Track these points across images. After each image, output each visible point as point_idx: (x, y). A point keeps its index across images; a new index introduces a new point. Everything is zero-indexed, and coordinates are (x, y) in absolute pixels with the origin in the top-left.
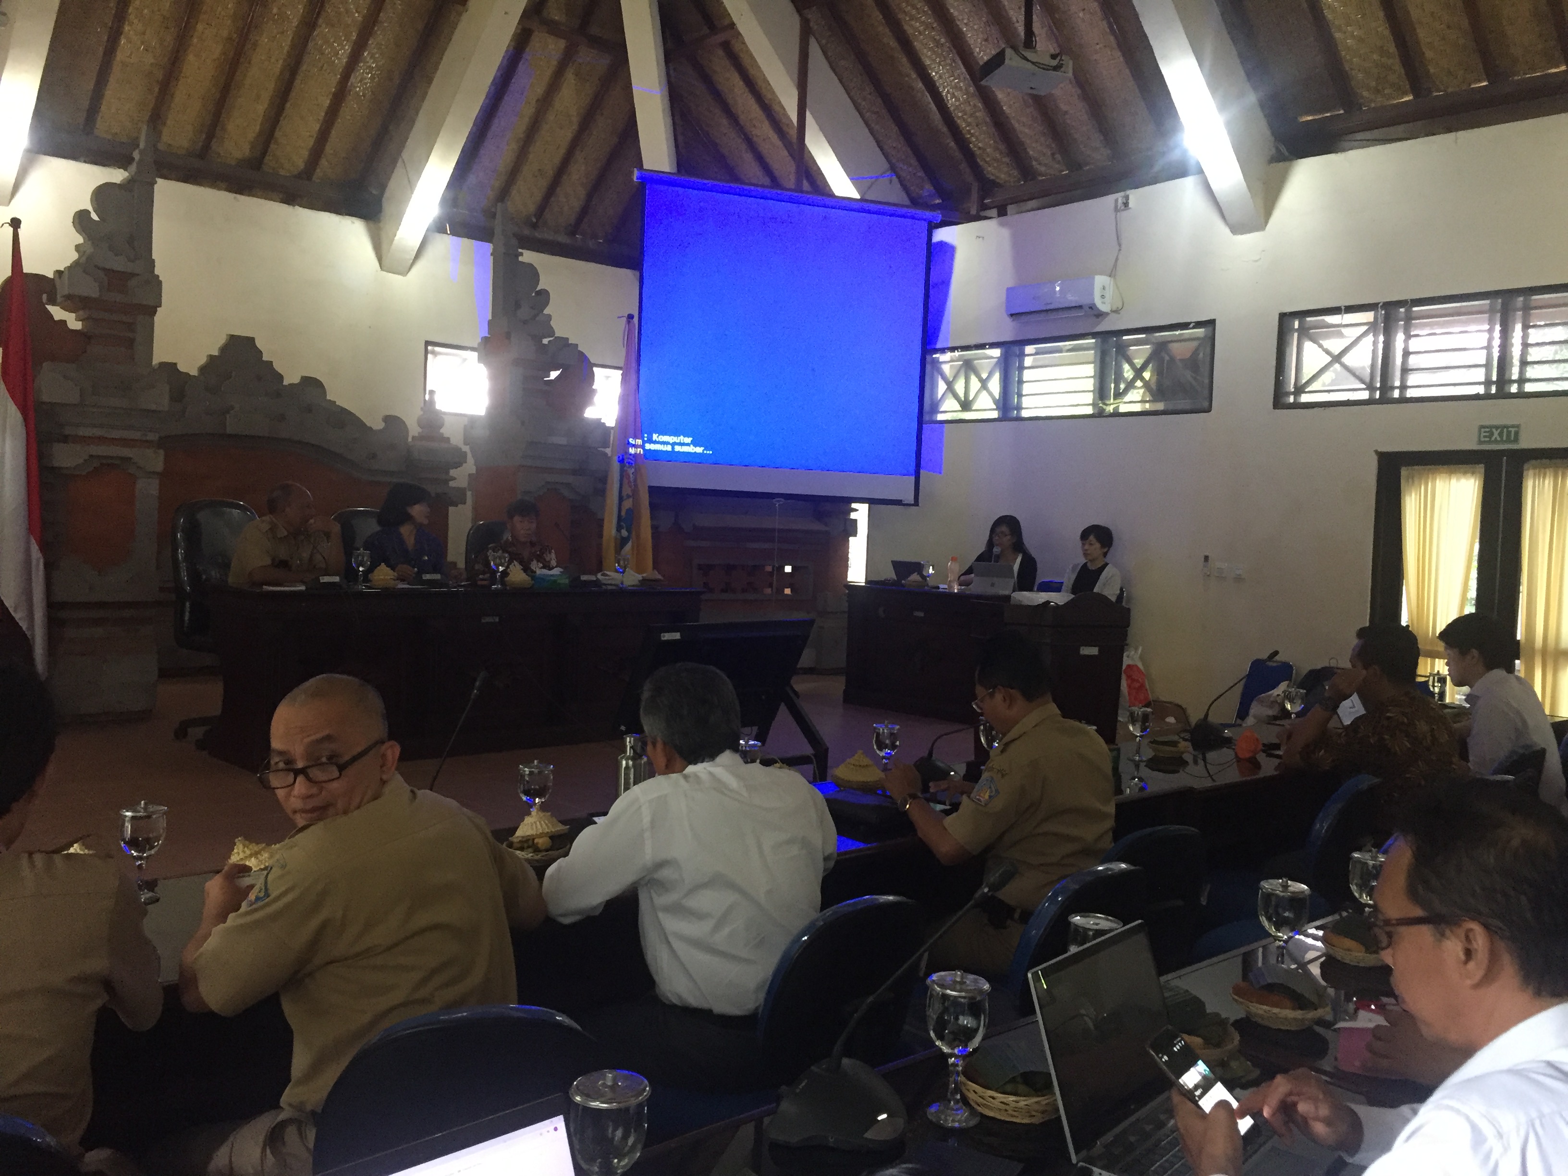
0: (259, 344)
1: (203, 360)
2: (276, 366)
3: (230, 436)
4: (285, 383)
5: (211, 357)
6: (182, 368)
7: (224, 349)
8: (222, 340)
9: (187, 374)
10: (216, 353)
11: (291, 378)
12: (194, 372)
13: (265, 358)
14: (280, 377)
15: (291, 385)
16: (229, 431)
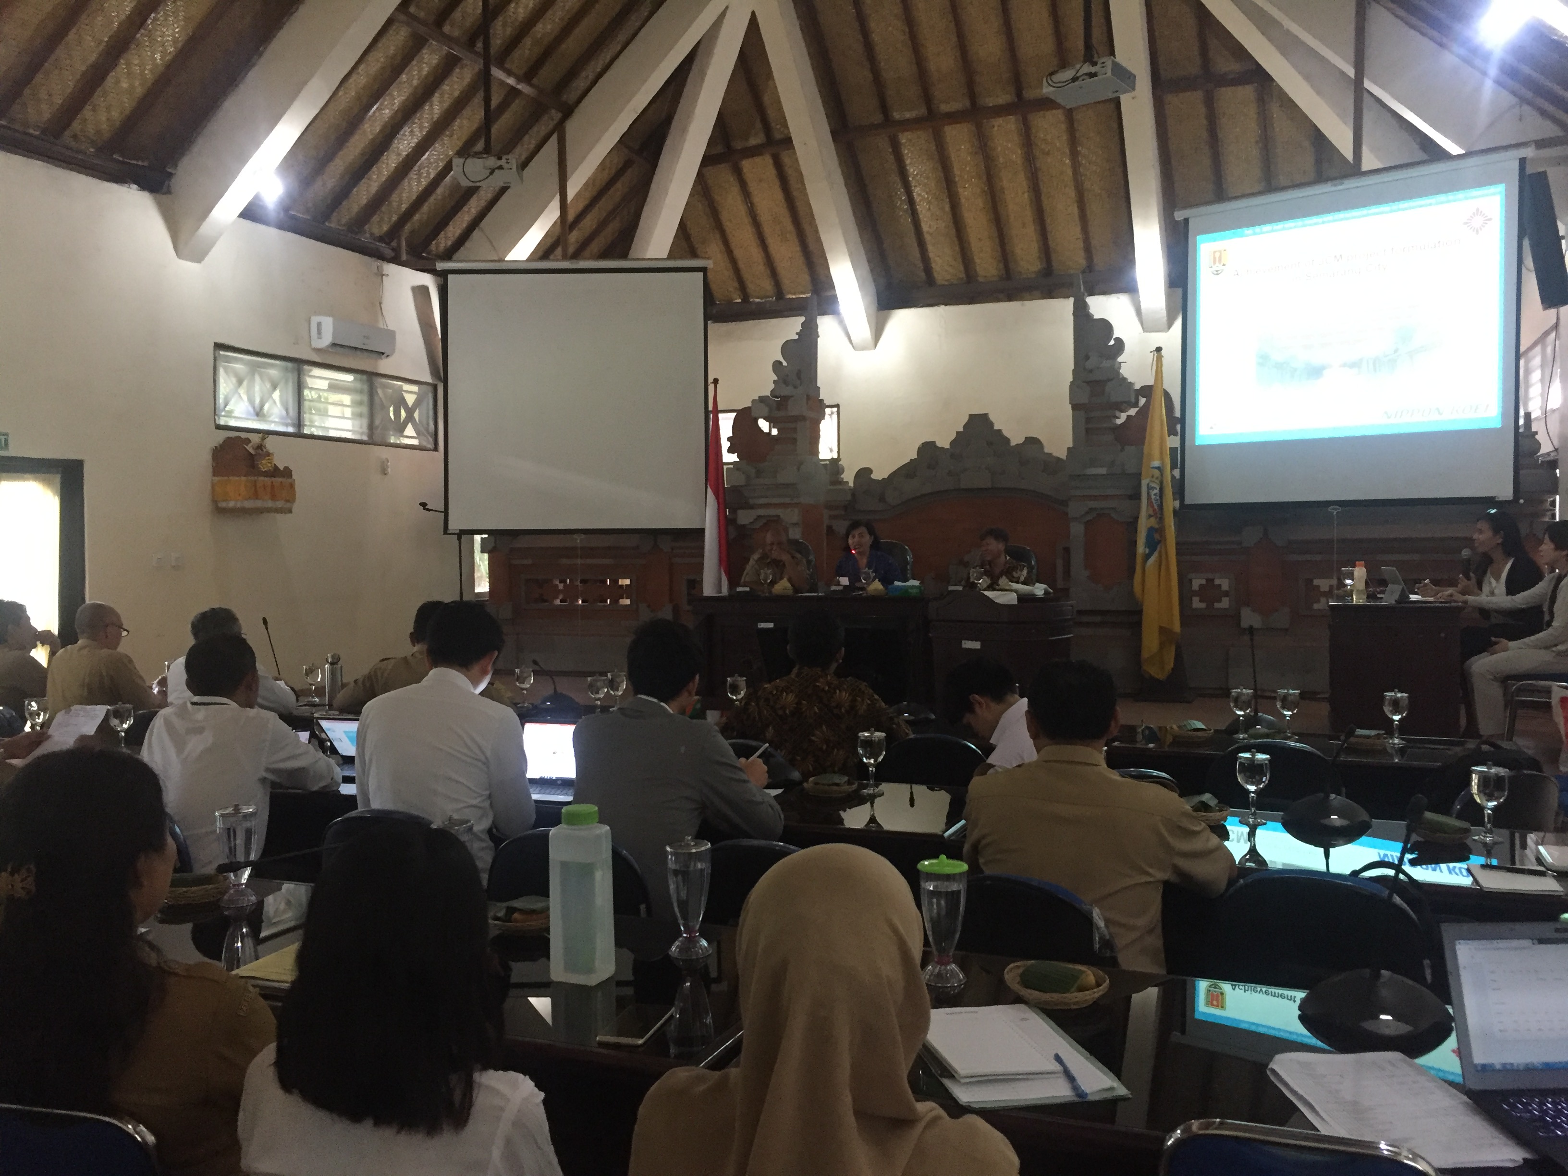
0: (992, 418)
1: (953, 436)
2: (1006, 433)
3: (963, 489)
4: (1013, 443)
5: (957, 433)
6: (939, 444)
7: (965, 427)
8: (965, 419)
9: (943, 448)
10: (961, 429)
11: (1016, 439)
12: (947, 446)
13: (996, 427)
14: (1007, 440)
15: (1017, 445)
16: (963, 486)
